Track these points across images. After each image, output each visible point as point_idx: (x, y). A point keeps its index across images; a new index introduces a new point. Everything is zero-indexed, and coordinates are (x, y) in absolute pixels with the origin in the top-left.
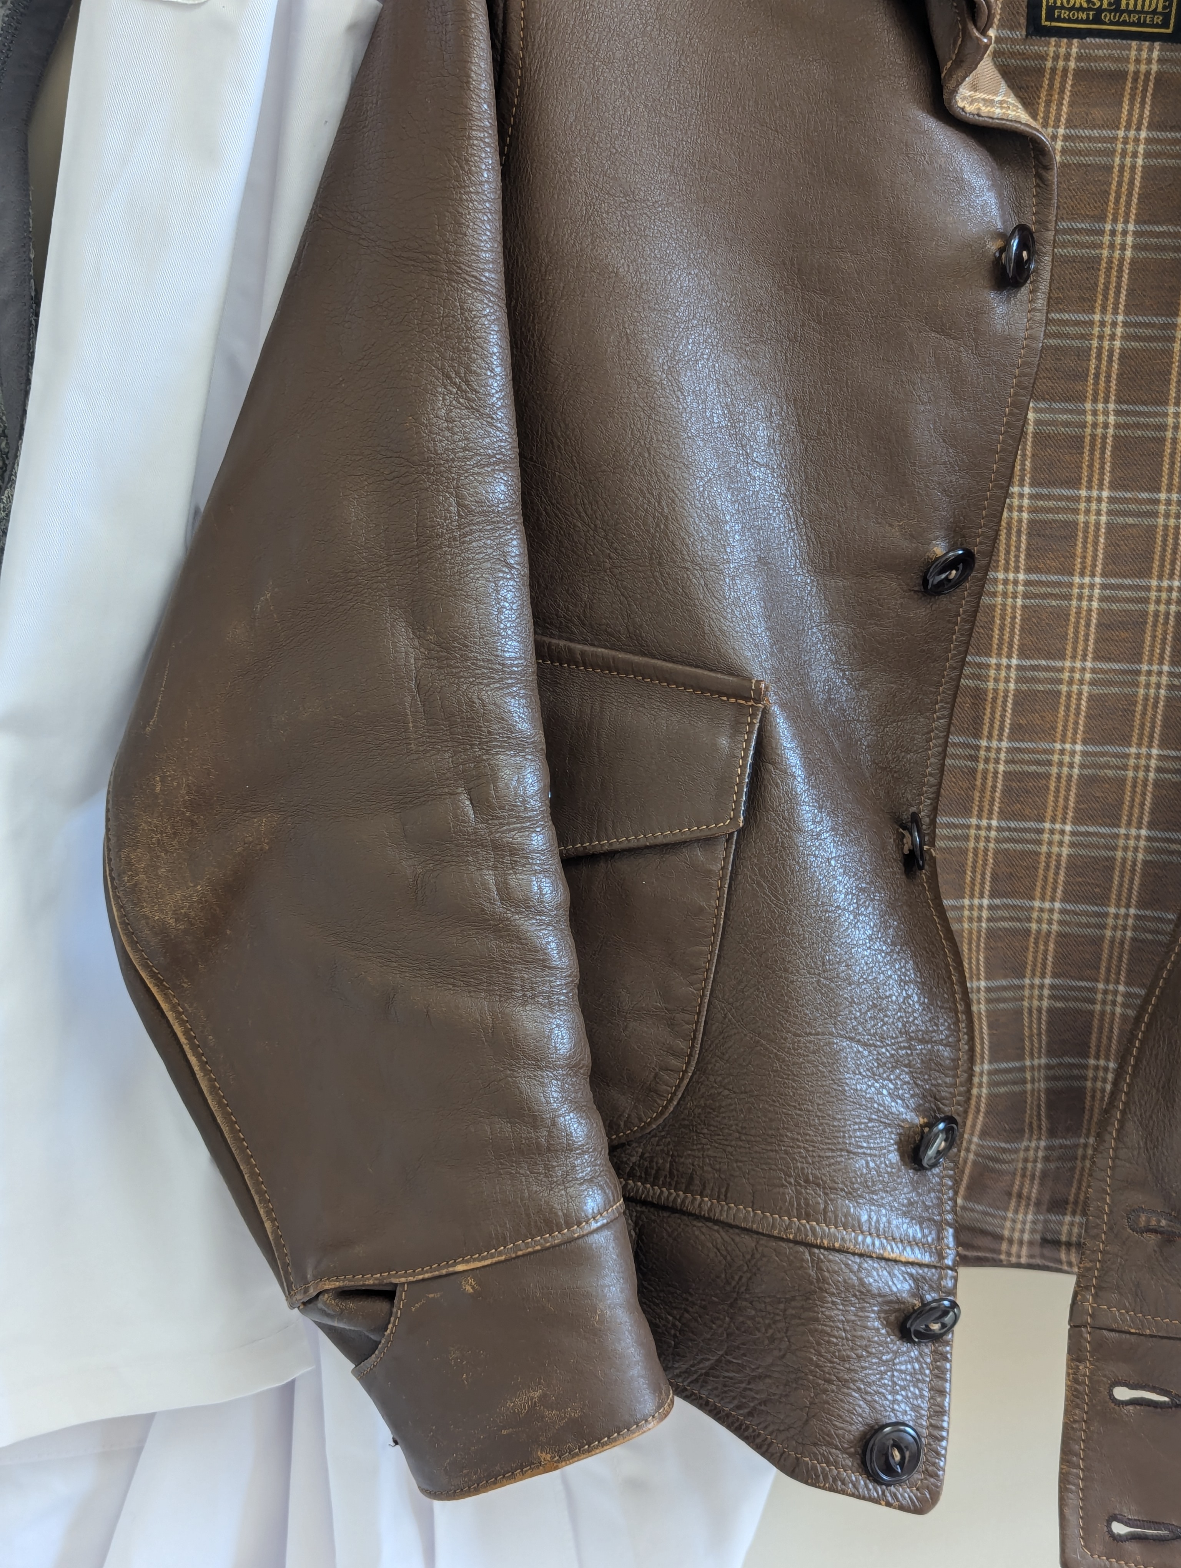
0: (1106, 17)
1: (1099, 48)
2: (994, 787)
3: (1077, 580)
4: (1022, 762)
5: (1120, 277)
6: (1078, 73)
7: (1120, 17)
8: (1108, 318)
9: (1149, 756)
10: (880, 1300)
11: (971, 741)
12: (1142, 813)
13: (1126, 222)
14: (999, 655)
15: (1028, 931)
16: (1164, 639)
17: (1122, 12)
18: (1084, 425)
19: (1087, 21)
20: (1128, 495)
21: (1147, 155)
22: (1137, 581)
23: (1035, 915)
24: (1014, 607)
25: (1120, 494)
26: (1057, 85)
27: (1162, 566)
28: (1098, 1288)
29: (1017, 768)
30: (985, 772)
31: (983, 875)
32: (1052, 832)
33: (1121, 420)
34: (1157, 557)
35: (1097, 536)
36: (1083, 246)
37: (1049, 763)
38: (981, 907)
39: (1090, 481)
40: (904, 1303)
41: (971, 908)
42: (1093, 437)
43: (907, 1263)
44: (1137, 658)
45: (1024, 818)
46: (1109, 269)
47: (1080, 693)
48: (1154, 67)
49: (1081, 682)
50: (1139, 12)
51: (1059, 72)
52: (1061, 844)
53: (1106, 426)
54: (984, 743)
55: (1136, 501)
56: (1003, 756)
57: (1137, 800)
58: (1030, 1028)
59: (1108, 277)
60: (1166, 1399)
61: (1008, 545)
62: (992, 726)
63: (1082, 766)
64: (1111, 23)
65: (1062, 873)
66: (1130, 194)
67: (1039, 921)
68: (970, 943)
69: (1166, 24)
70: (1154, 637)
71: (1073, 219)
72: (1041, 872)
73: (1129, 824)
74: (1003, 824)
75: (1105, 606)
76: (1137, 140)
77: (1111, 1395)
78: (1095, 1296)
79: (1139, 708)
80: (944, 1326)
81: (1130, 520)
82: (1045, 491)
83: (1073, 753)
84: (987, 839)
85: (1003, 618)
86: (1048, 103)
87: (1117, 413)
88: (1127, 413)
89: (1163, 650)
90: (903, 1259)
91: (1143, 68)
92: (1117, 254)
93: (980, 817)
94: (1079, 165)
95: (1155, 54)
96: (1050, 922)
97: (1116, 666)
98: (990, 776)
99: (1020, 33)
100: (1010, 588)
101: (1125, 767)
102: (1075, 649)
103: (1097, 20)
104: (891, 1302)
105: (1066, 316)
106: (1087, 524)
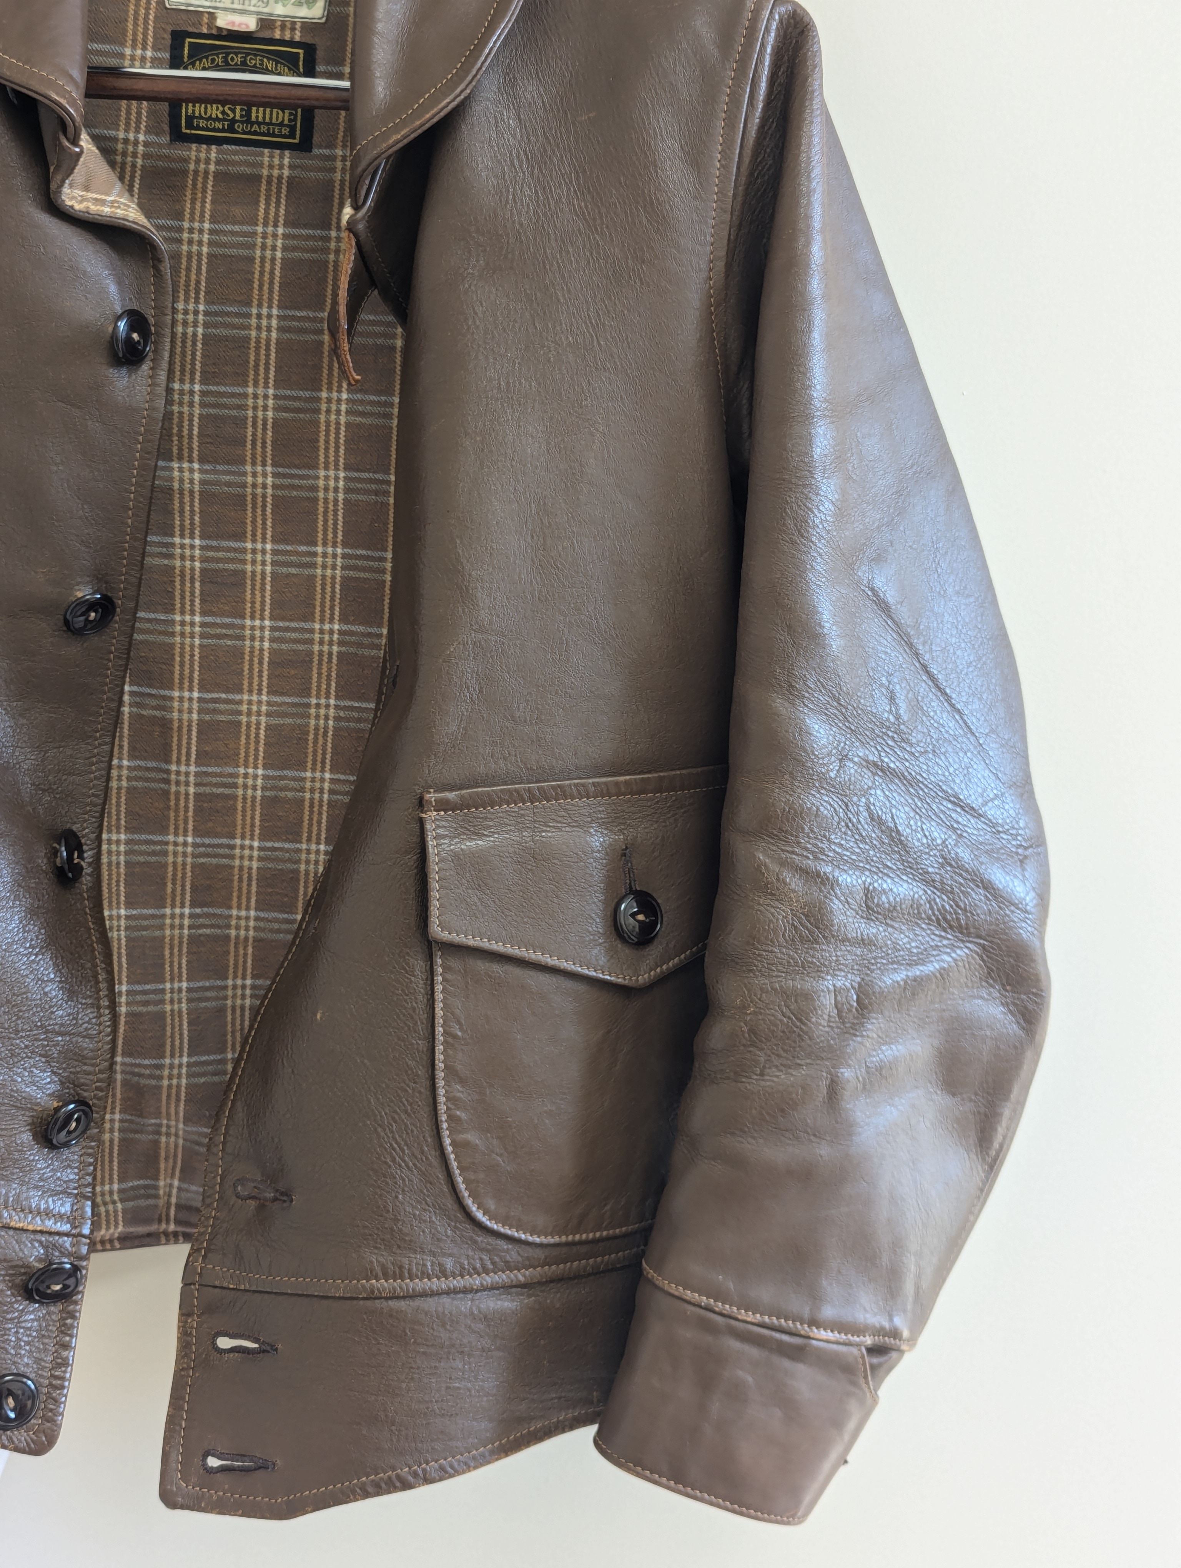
0: (238, 127)
1: (237, 155)
2: (186, 808)
3: (248, 622)
4: (210, 784)
5: (268, 355)
6: (217, 174)
7: (251, 127)
8: (260, 391)
9: (322, 780)
10: (5, 1264)
11: (164, 766)
12: (319, 830)
13: (270, 307)
14: (181, 689)
15: (228, 937)
16: (329, 676)
17: (252, 123)
18: (244, 485)
19: (223, 130)
20: (289, 548)
21: (285, 249)
22: (302, 625)
23: (233, 922)
24: (192, 646)
25: (282, 547)
26: (200, 185)
27: (323, 611)
28: (208, 1250)
29: (207, 790)
30: (177, 793)
31: (183, 886)
32: (242, 847)
33: (278, 481)
34: (318, 603)
35: (263, 584)
36: (234, 327)
37: (235, 786)
38: (182, 916)
39: (254, 535)
40: (30, 1267)
41: (173, 916)
42: (254, 496)
43: (35, 1232)
44: (306, 692)
45: (217, 835)
46: (258, 348)
47: (258, 724)
48: (286, 172)
49: (259, 713)
50: (267, 124)
51: (201, 174)
52: (251, 858)
53: (264, 486)
54: (174, 768)
55: (297, 553)
56: (192, 779)
57: (315, 819)
58: (233, 1024)
59: (257, 354)
60: (256, 1346)
61: (183, 591)
62: (179, 753)
63: (264, 788)
64: (244, 133)
65: (254, 883)
66: (271, 283)
67: (238, 928)
68: (172, 948)
69: (292, 135)
70: (320, 674)
71: (223, 304)
72: (236, 884)
73: (309, 840)
74: (198, 840)
75: (275, 646)
76: (275, 236)
77: (214, 1344)
78: (204, 1257)
79: (311, 737)
80: (65, 1287)
81: (293, 571)
82: (214, 543)
83: (255, 777)
84: (185, 854)
85: (182, 655)
86: (193, 200)
87: (275, 475)
88: (284, 476)
89: (329, 685)
90: (30, 1227)
91: (276, 172)
92: (264, 335)
93: (176, 834)
94: (225, 256)
95: (286, 161)
96: (247, 929)
97: (288, 700)
98: (182, 797)
99: (165, 139)
100: (188, 629)
101: (302, 790)
102: (251, 684)
103: (231, 129)
104: (17, 1266)
105: (222, 389)
106: (254, 573)
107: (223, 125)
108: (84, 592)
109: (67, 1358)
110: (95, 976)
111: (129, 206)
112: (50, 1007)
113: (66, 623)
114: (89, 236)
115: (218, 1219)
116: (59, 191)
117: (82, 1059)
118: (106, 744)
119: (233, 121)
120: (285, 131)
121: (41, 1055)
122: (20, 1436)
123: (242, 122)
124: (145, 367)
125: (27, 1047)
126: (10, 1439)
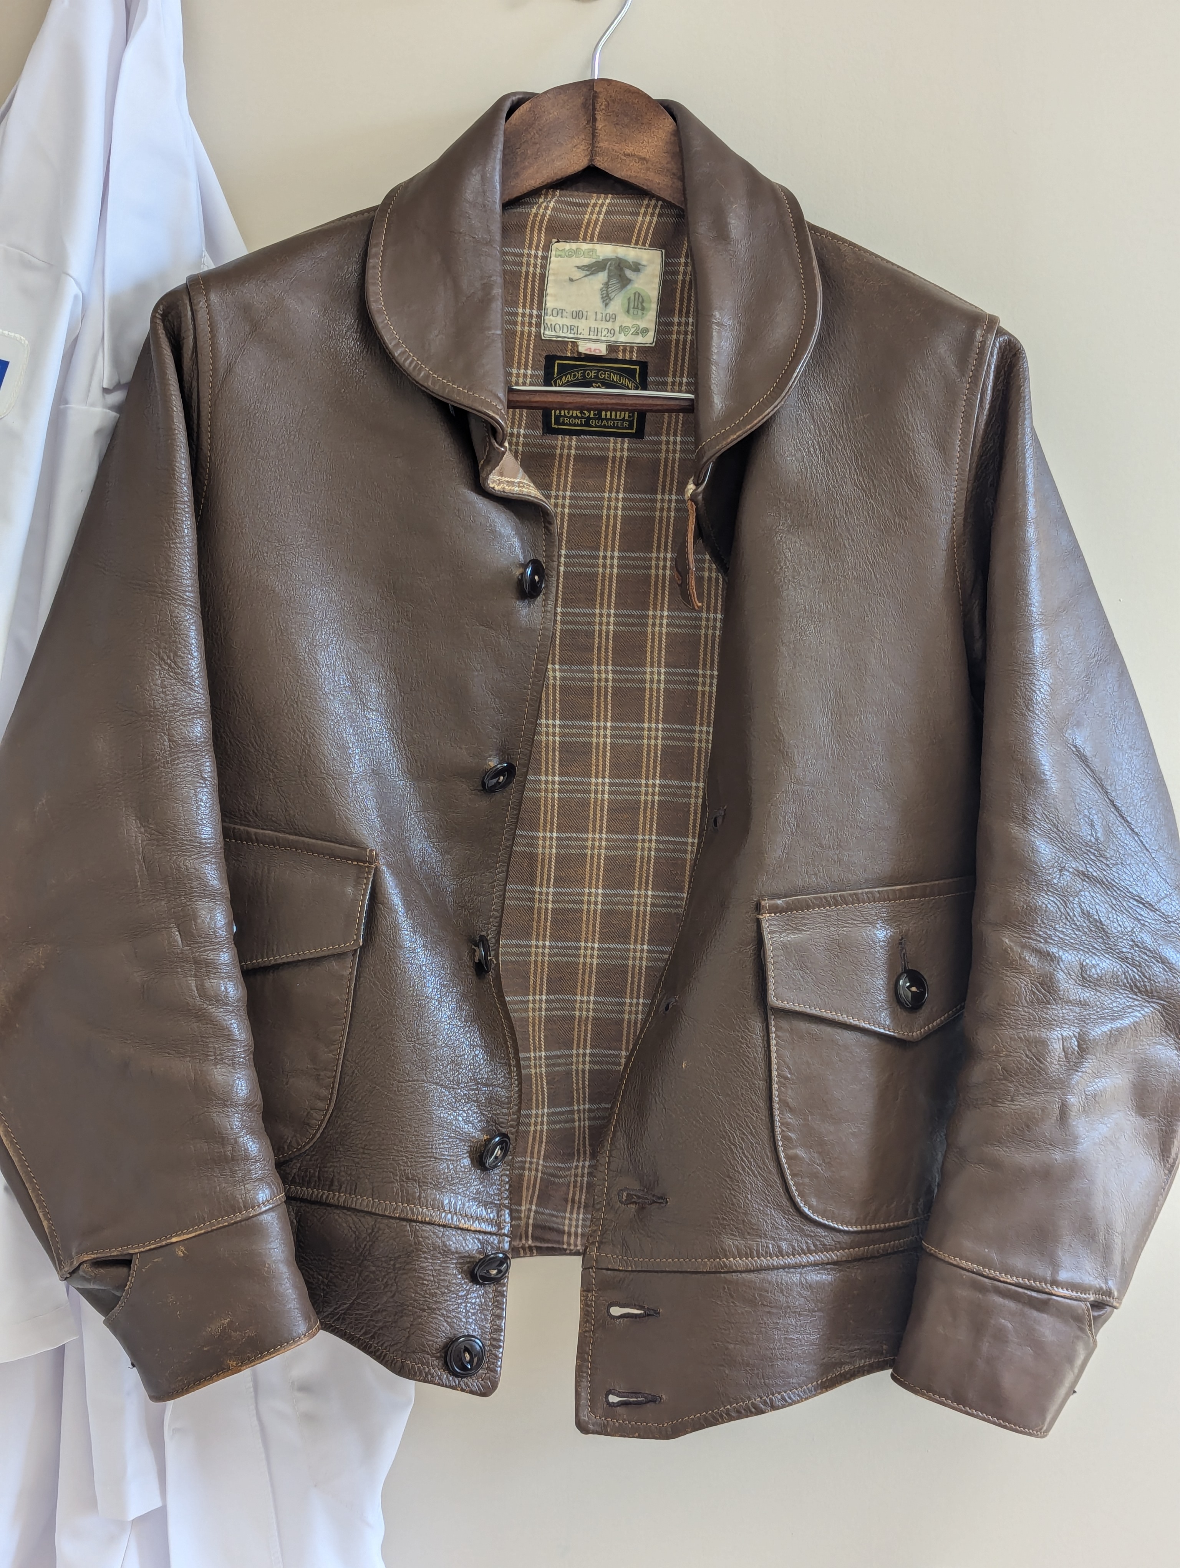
0: (593, 422)
1: (591, 443)
2: (546, 919)
3: (593, 780)
4: (564, 901)
5: (610, 586)
6: (576, 457)
7: (602, 423)
8: (605, 611)
9: (646, 896)
10: (457, 1255)
11: (530, 888)
12: (643, 934)
13: (613, 550)
14: (545, 830)
15: (573, 1017)
16: (652, 819)
17: (602, 420)
18: (593, 680)
19: (581, 425)
20: (623, 725)
21: (624, 508)
22: (632, 781)
23: (578, 1006)
24: (553, 799)
25: (619, 724)
26: (564, 465)
27: (648, 771)
28: (601, 1243)
29: (561, 906)
30: (540, 909)
31: (542, 979)
32: (586, 948)
33: (616, 677)
34: (644, 765)
35: (605, 752)
36: (585, 565)
37: (582, 902)
38: (541, 1001)
39: (598, 716)
40: (473, 1257)
41: (534, 1001)
42: (599, 687)
43: (475, 1231)
44: (634, 830)
45: (567, 939)
46: (603, 580)
47: (599, 855)
48: (626, 454)
49: (600, 847)
50: (613, 420)
51: (565, 457)
52: (592, 956)
53: (607, 680)
54: (538, 889)
55: (629, 728)
56: (550, 898)
57: (640, 926)
58: (577, 1083)
59: (603, 585)
60: (642, 1312)
61: (547, 759)
62: (542, 878)
63: (603, 903)
64: (596, 426)
65: (594, 976)
66: (614, 533)
67: (581, 1010)
68: (534, 1026)
69: (631, 427)
70: (645, 817)
71: (579, 549)
72: (580, 975)
73: (636, 942)
74: (553, 944)
75: (612, 797)
76: (617, 499)
77: (608, 1311)
78: (598, 1248)
79: (638, 864)
80: (500, 1272)
81: (626, 741)
82: (570, 723)
83: (597, 895)
84: (543, 955)
85: (546, 806)
86: (559, 477)
87: (614, 672)
88: (620, 672)
89: (651, 826)
90: (472, 1228)
91: (618, 454)
92: (608, 571)
93: (537, 940)
94: (581, 515)
95: (626, 446)
96: (588, 1010)
97: (622, 837)
98: (543, 911)
99: (539, 432)
100: (550, 786)
101: (631, 904)
102: (594, 826)
103: (587, 424)
104: (465, 1257)
105: (577, 611)
106: (598, 744)
107: (581, 421)
108: (493, 763)
109: (500, 1326)
110: (506, 1043)
111: (530, 486)
112: (479, 1065)
113: (483, 784)
114: (501, 507)
115: (607, 1219)
116: (487, 478)
117: (500, 1104)
118: (502, 872)
119: (589, 418)
120: (626, 424)
121: (474, 1101)
122: (473, 1382)
123: (595, 419)
124: (540, 599)
125: (465, 1095)
126: (467, 1385)
